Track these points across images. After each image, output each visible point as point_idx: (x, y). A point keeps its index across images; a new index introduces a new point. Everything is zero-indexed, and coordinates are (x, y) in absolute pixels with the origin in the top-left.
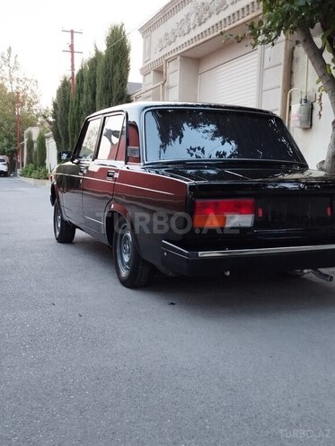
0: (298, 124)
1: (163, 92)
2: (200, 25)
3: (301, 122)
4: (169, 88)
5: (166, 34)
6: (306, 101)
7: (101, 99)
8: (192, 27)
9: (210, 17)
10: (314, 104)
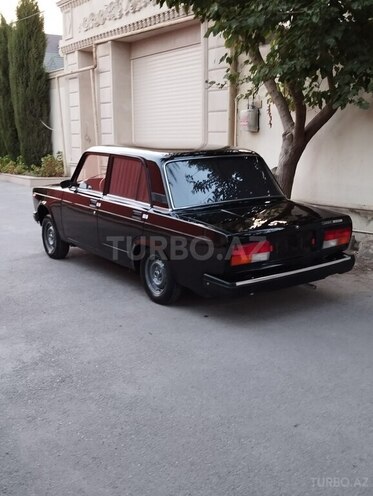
0: (247, 128)
1: (94, 77)
2: (134, 12)
3: (249, 126)
4: (99, 73)
5: (92, 14)
6: (253, 107)
7: (17, 79)
8: (124, 13)
9: (145, 6)
10: (261, 110)
